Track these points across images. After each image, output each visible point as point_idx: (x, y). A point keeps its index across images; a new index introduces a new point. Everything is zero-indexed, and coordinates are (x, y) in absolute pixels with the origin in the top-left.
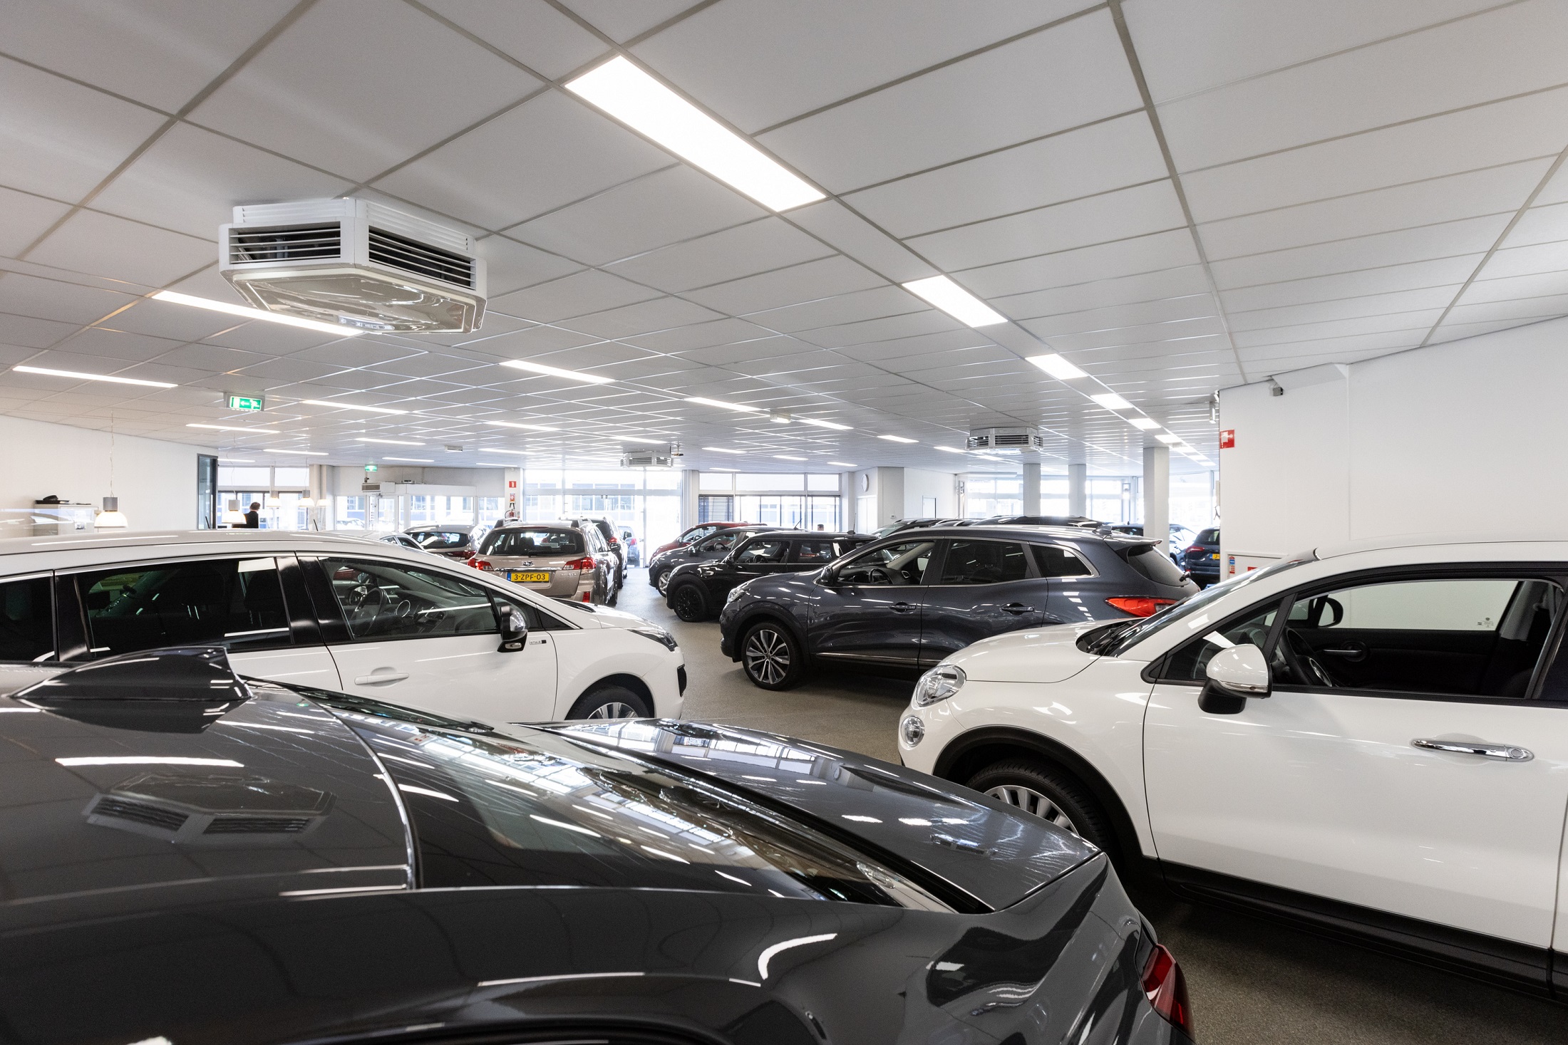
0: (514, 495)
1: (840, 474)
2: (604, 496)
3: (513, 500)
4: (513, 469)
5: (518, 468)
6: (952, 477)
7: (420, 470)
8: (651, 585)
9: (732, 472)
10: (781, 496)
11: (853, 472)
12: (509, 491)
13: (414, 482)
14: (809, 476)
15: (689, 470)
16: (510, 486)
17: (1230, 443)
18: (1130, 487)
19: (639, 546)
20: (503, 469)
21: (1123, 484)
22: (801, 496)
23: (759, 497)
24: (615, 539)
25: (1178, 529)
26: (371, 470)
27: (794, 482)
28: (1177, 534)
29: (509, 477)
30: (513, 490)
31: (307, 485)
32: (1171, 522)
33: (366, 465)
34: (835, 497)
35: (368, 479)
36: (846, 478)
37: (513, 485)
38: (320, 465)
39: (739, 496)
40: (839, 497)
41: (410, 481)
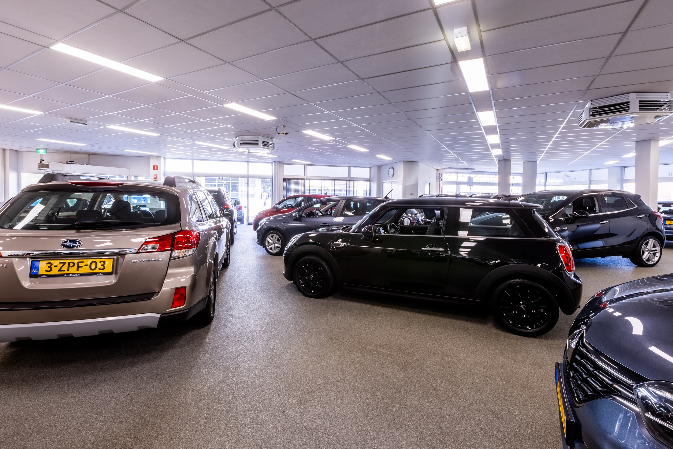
0: (156, 175)
1: (370, 168)
3: (155, 178)
4: (156, 157)
5: (160, 157)
6: (435, 171)
8: (259, 244)
9: (304, 164)
10: (334, 180)
11: (380, 166)
12: (153, 172)
13: (77, 162)
14: (352, 168)
15: (278, 162)
16: (154, 169)
19: (244, 211)
20: (148, 157)
22: (346, 180)
24: (228, 206)
26: (42, 153)
27: (342, 172)
29: (153, 163)
30: (155, 172)
34: (367, 181)
35: (43, 160)
36: (374, 170)
37: (156, 168)
38: (4, 149)
39: (309, 179)
40: (370, 181)
41: (74, 162)
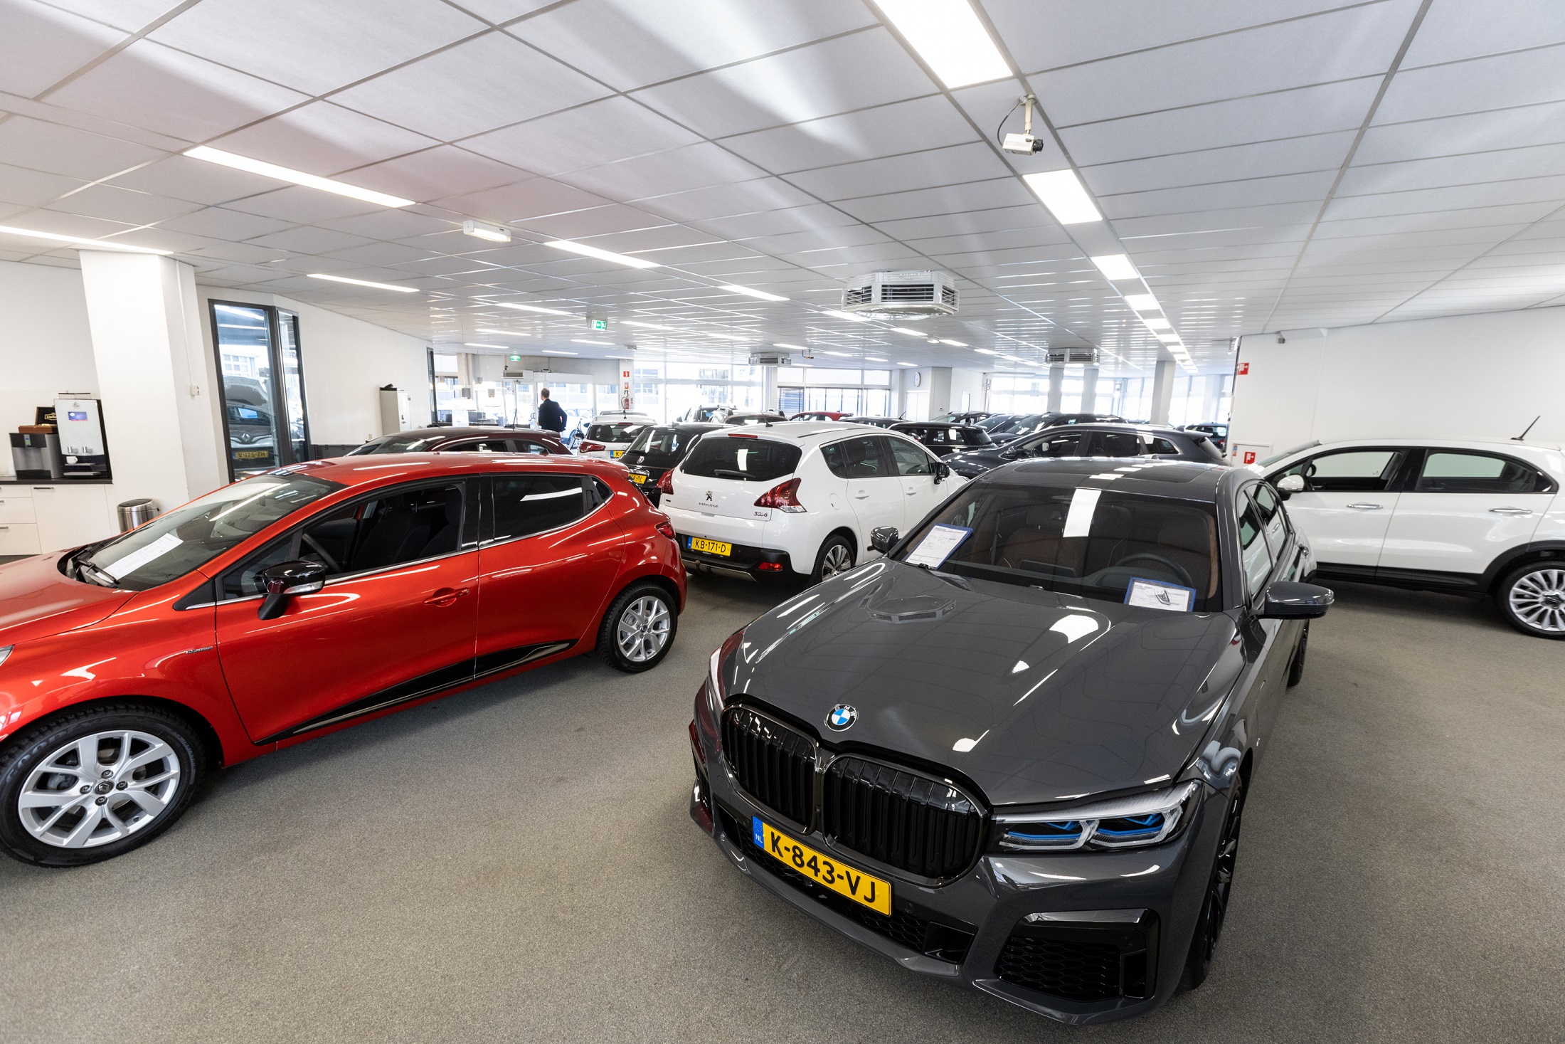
0: (628, 384)
1: (891, 371)
3: (627, 388)
4: (626, 361)
5: (631, 360)
7: (546, 360)
9: (803, 367)
10: (842, 388)
11: (906, 370)
12: (623, 380)
14: (865, 371)
16: (625, 376)
17: (1245, 372)
20: (617, 360)
22: (858, 389)
23: (824, 390)
26: (515, 360)
27: (853, 377)
30: (626, 380)
31: (458, 371)
33: (512, 355)
34: (886, 389)
36: (896, 375)
37: (627, 374)
39: (809, 388)
40: (889, 390)
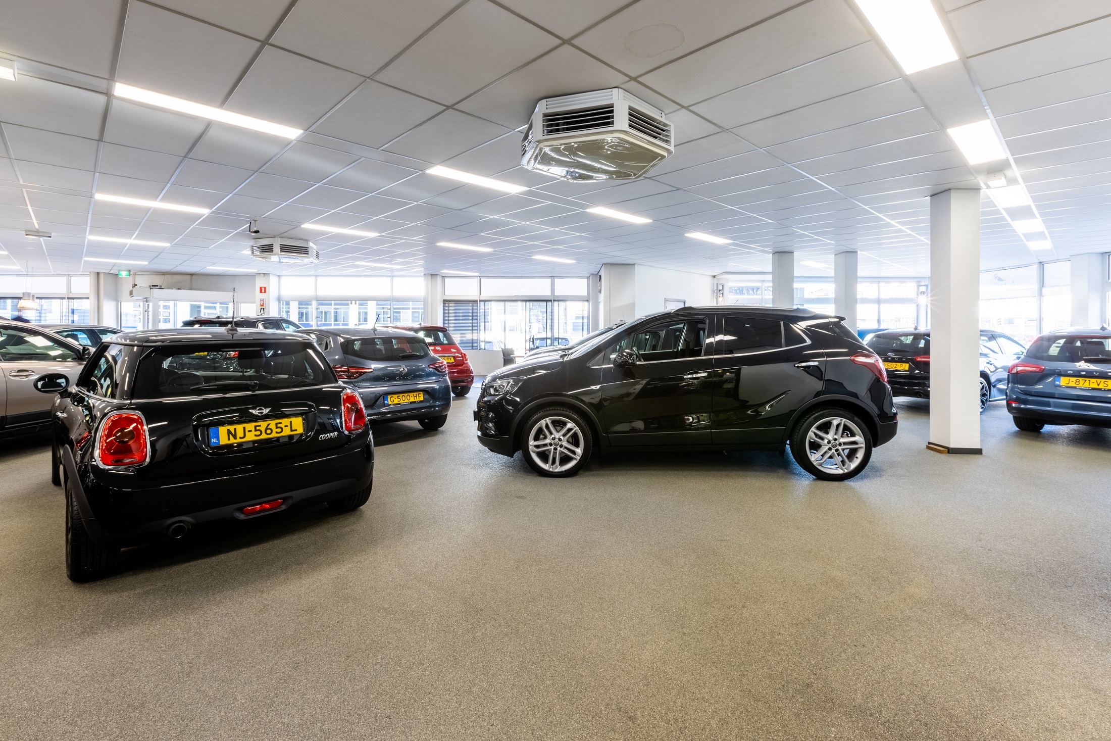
0: (263, 301)
1: (588, 278)
2: (353, 302)
3: (262, 305)
4: (264, 275)
5: (268, 274)
6: (709, 280)
12: (259, 296)
13: (161, 286)
15: (429, 274)
16: (261, 292)
18: (927, 289)
21: (919, 286)
22: (547, 301)
25: (993, 337)
28: (992, 344)
29: (260, 283)
30: (263, 296)
31: (89, 292)
32: (981, 327)
34: (583, 301)
35: (136, 285)
37: (263, 291)
38: (98, 273)
39: (485, 300)
40: (588, 301)
41: (157, 286)
